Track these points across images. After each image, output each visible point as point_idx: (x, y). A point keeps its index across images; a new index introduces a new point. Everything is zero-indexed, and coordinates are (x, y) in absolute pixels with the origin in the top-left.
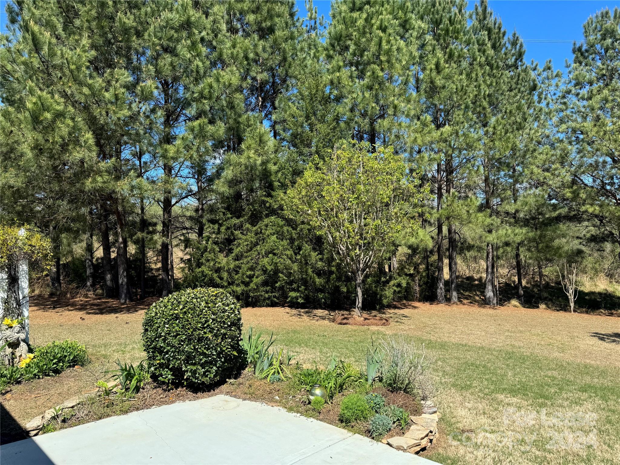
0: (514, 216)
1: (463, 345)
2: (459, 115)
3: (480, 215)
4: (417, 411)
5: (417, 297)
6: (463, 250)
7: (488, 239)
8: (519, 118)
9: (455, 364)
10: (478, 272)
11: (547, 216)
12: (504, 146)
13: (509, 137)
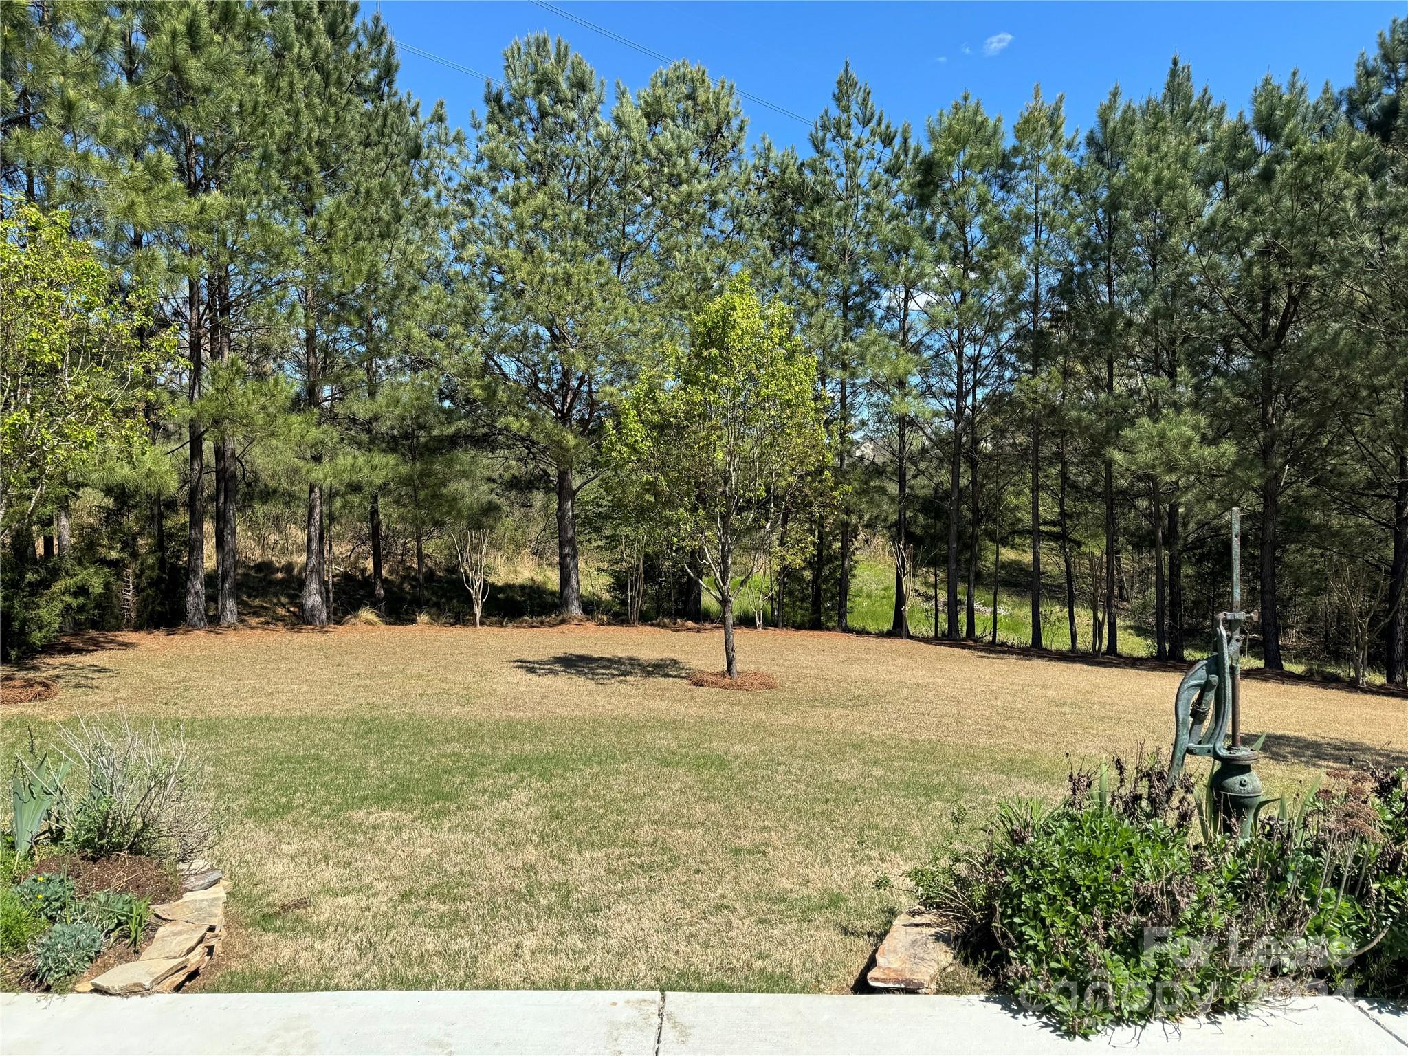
0: (367, 426)
1: (260, 720)
2: (247, 172)
3: (296, 419)
4: (170, 890)
5: (129, 621)
6: (252, 499)
7: (314, 475)
8: (386, 212)
9: (247, 763)
10: (285, 550)
11: (435, 433)
12: (352, 268)
13: (363, 249)
